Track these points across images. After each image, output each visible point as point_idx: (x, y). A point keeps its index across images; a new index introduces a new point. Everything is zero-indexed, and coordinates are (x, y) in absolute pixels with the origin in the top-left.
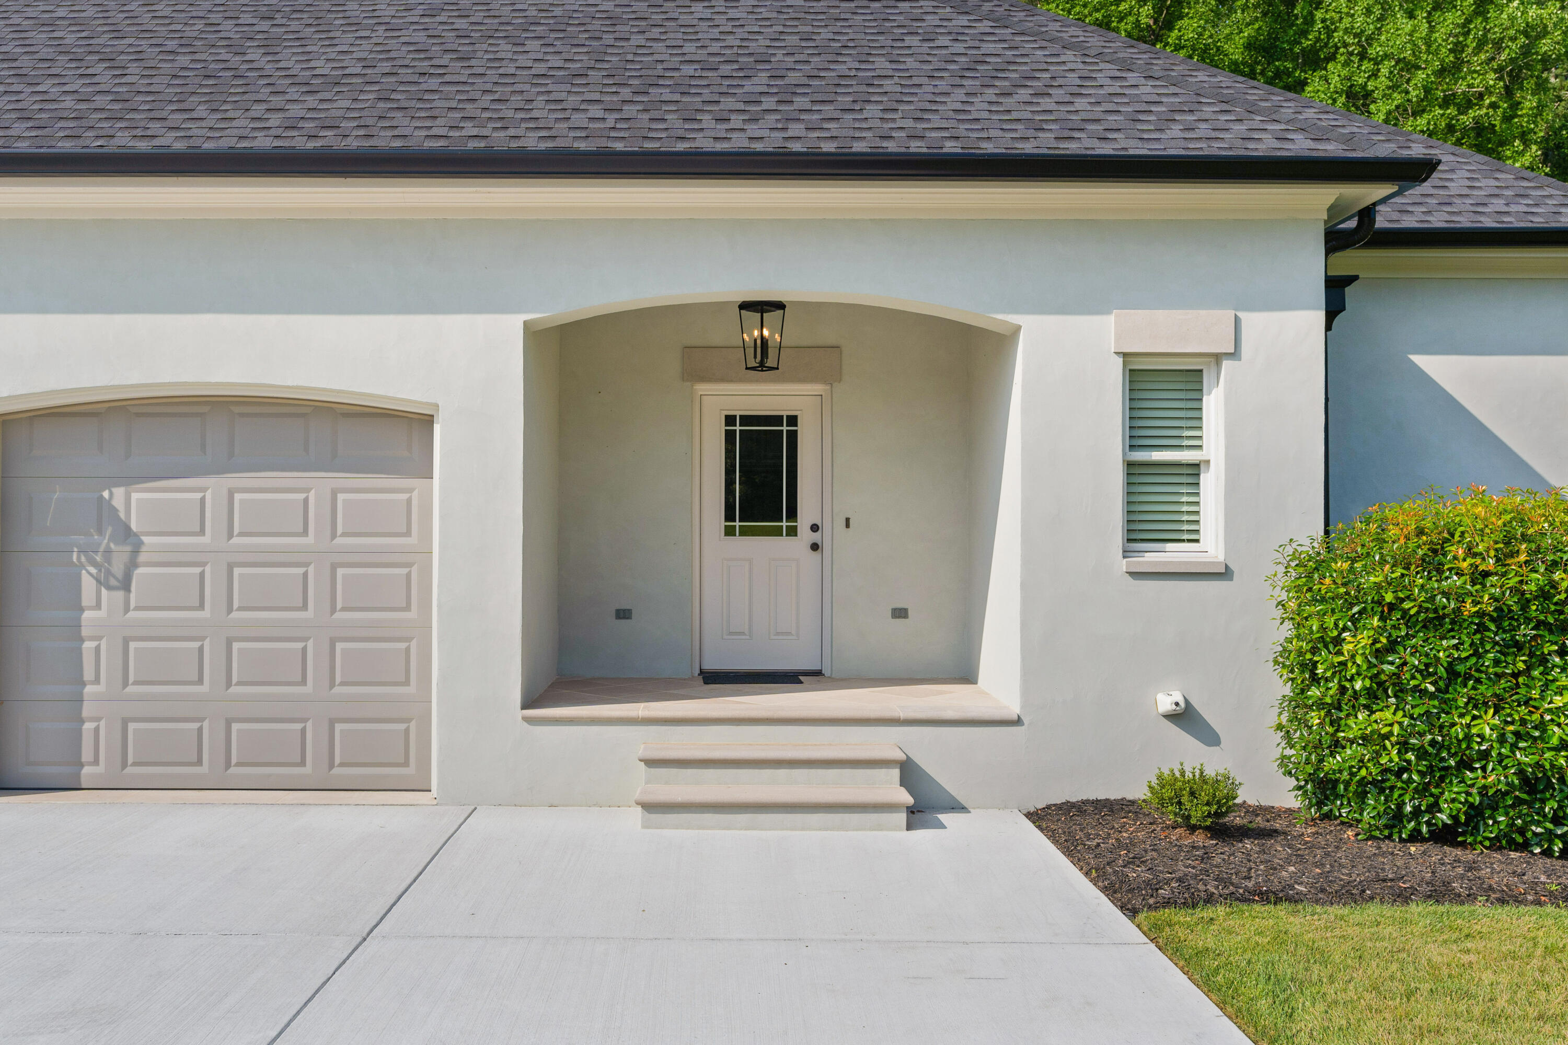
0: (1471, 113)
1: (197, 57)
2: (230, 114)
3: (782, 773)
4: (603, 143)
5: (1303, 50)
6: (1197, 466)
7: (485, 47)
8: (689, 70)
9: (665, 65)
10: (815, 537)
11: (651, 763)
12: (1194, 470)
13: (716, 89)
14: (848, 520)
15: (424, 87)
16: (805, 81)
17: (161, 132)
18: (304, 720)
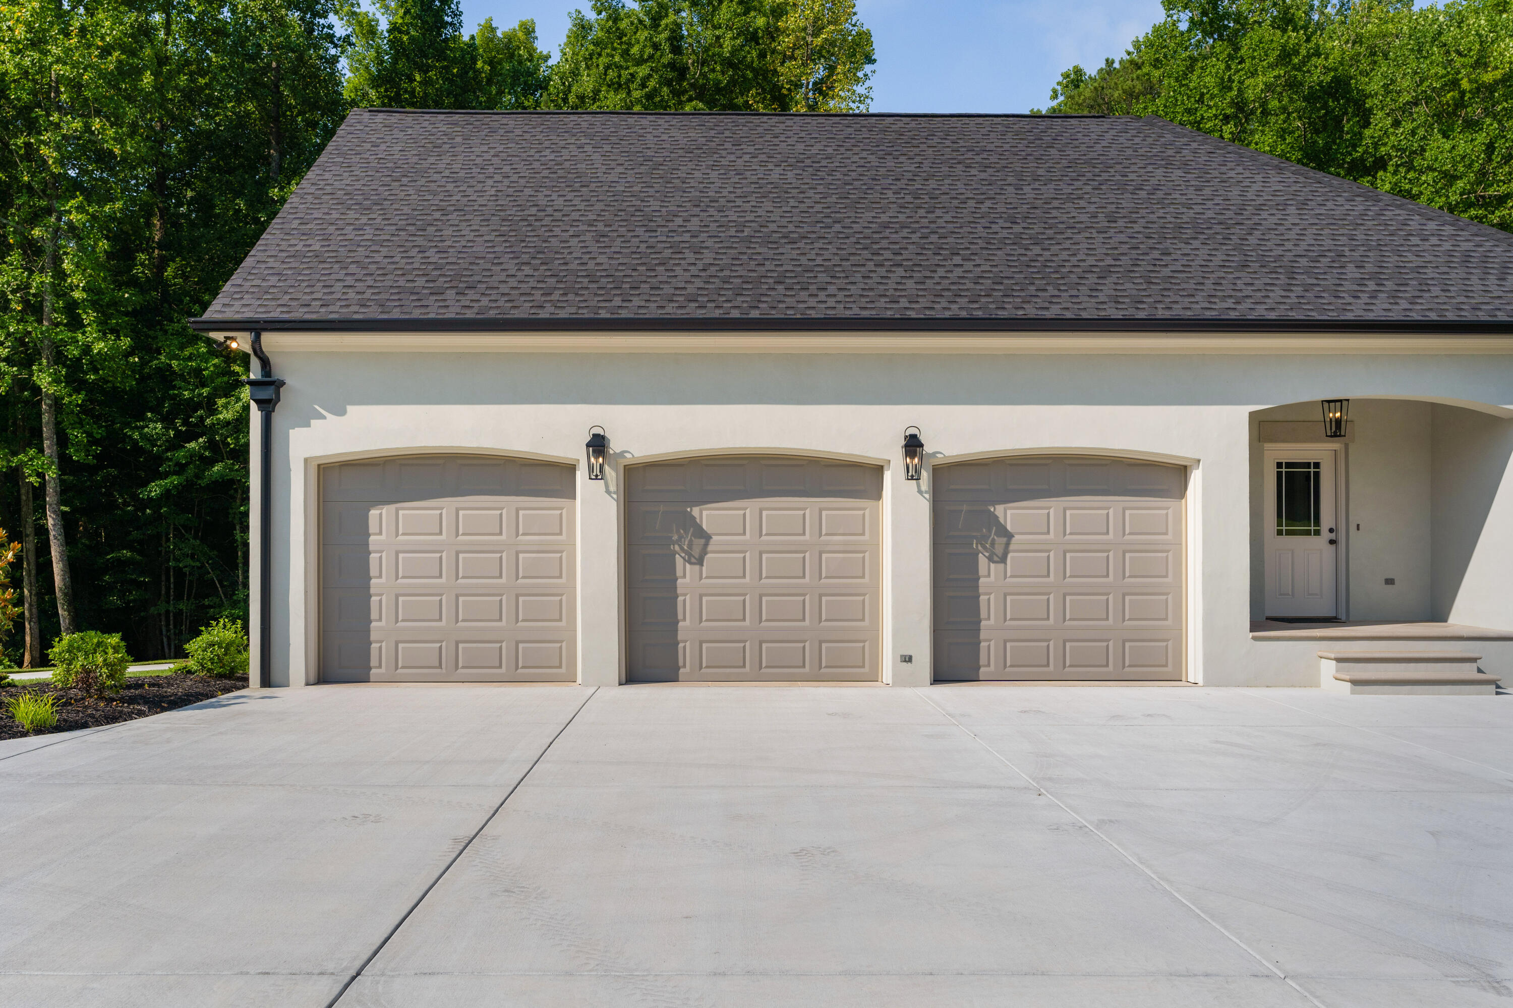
0: (1497, 213)
3: (1411, 665)
5: (1353, 160)
10: (1333, 536)
11: (1339, 660)
14: (1358, 525)
17: (1046, 305)
18: (1108, 640)
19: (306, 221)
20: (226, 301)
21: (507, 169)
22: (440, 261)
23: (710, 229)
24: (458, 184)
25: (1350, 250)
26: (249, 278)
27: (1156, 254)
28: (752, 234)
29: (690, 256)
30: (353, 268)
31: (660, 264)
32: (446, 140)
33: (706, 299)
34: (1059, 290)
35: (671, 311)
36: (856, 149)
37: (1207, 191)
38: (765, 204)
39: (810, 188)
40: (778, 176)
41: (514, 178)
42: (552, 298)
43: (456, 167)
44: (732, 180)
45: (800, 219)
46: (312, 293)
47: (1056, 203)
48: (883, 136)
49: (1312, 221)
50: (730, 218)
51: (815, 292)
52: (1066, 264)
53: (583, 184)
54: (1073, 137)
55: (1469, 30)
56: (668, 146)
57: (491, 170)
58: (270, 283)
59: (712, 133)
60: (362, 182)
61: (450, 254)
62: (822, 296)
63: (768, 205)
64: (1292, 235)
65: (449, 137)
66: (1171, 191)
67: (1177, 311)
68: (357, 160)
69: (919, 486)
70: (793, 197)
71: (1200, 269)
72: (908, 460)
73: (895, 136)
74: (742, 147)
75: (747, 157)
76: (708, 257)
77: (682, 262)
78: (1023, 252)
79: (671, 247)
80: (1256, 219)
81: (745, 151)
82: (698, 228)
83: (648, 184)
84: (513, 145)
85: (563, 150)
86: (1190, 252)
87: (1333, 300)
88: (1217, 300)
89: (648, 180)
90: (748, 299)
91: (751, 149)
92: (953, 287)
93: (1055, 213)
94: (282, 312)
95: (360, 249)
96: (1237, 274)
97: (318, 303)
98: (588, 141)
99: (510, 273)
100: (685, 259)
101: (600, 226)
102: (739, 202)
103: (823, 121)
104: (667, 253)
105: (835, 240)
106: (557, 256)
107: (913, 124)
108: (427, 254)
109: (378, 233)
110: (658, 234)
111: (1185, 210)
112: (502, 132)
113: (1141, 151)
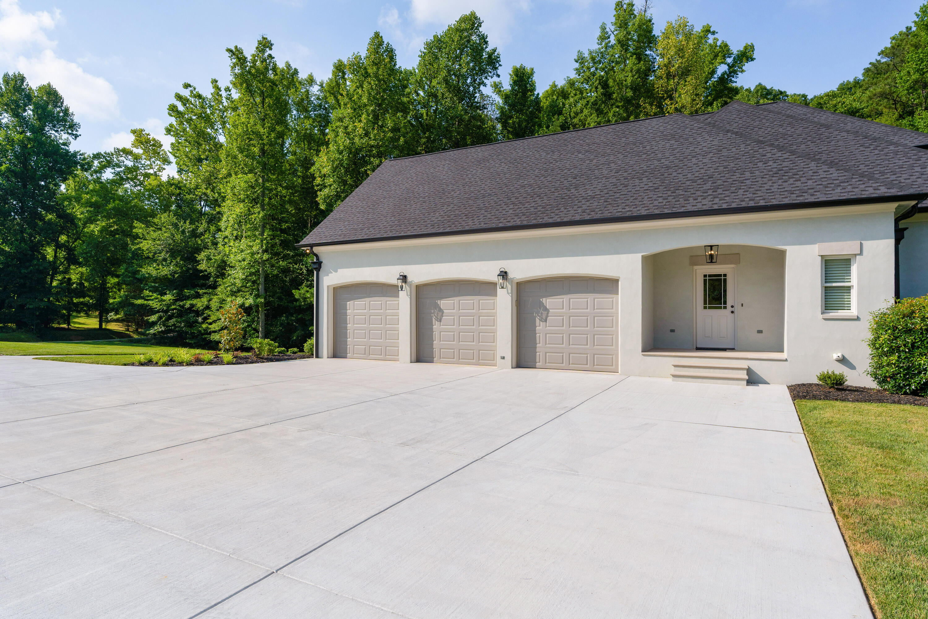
1: (559, 193)
2: (569, 209)
3: (712, 370)
4: (662, 210)
6: (850, 287)
7: (631, 182)
8: (688, 183)
9: (682, 182)
10: (733, 309)
11: (675, 366)
12: (849, 288)
13: (695, 189)
14: (742, 304)
15: (616, 197)
16: (722, 183)
17: (554, 216)
18: (587, 354)
19: (345, 207)
26: (318, 229)
32: (405, 169)
37: (677, 151)
46: (330, 232)
52: (579, 196)
53: (433, 181)
56: (473, 160)
58: (322, 230)
59: (493, 152)
60: (369, 190)
62: (476, 220)
65: (407, 167)
68: (374, 181)
69: (507, 291)
72: (501, 281)
73: (562, 142)
75: (497, 161)
78: (567, 192)
80: (687, 162)
83: (454, 178)
85: (437, 168)
91: (502, 157)
95: (353, 215)
97: (330, 236)
99: (387, 220)
106: (405, 212)
109: (361, 208)
111: (656, 162)
113: (665, 133)
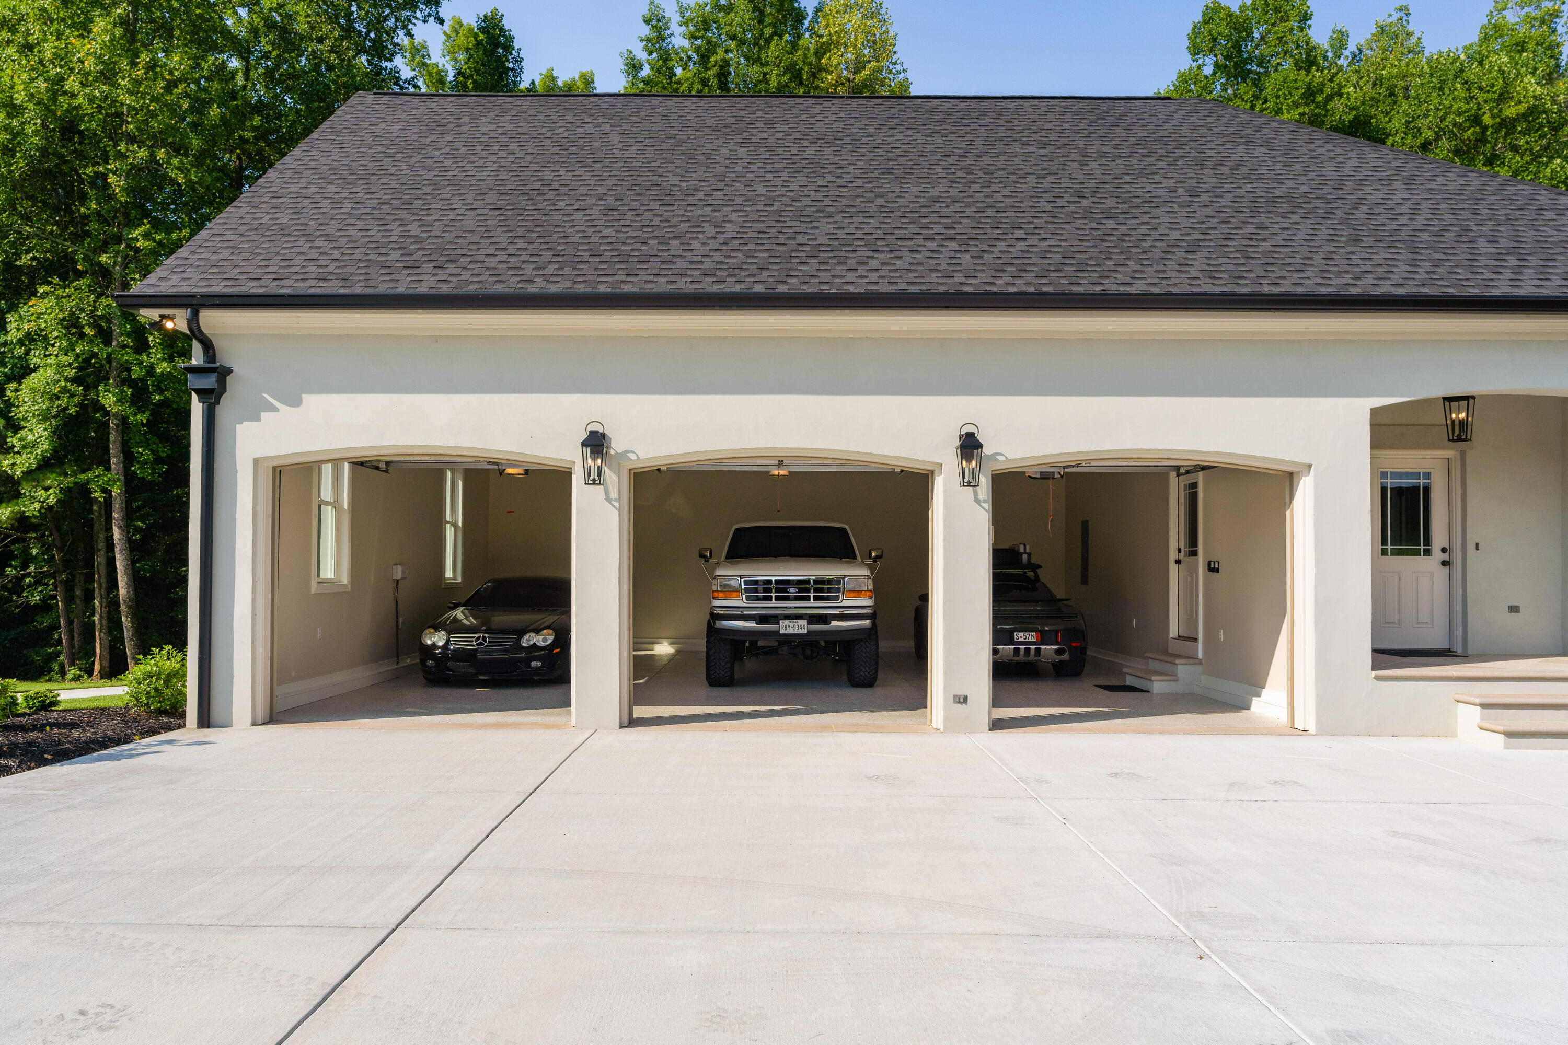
10: (1445, 557)
14: (1477, 545)
17: (1129, 280)
19: (279, 195)
20: (164, 274)
21: (514, 146)
22: (422, 235)
23: (735, 202)
24: (458, 160)
25: (1477, 225)
26: (198, 251)
27: (1250, 228)
28: (783, 208)
29: (710, 229)
30: (320, 242)
31: (675, 238)
32: (452, 120)
33: (726, 273)
34: (1142, 265)
35: (684, 285)
36: (900, 128)
37: (1298, 167)
38: (798, 179)
39: (849, 164)
40: (814, 153)
41: (521, 154)
42: (546, 272)
43: (458, 144)
44: (762, 157)
45: (838, 193)
46: (267, 266)
47: (1127, 179)
48: (930, 116)
49: (1424, 196)
50: (758, 193)
51: (855, 266)
52: (1147, 238)
53: (595, 160)
54: (1138, 117)
55: (1491, 67)
56: (694, 125)
57: (497, 147)
58: (221, 257)
59: (743, 113)
60: (351, 158)
61: (435, 228)
62: (862, 270)
63: (801, 179)
64: (1405, 209)
65: (456, 117)
66: (1257, 167)
67: (1286, 287)
68: (351, 138)
69: (976, 494)
70: (830, 173)
71: (1305, 243)
72: (964, 463)
73: (942, 116)
74: (775, 126)
75: (779, 136)
76: (730, 230)
77: (700, 235)
78: (1095, 226)
79: (689, 221)
80: (1359, 194)
81: (777, 129)
82: (721, 202)
83: (668, 160)
84: (525, 124)
85: (578, 129)
86: (1289, 226)
87: (1470, 276)
88: (1332, 276)
89: (669, 156)
90: (776, 273)
91: (785, 128)
92: (1015, 262)
93: (1127, 188)
94: (226, 286)
95: (333, 222)
96: (1349, 249)
97: (271, 277)
98: (607, 121)
99: (500, 246)
100: (703, 232)
101: (610, 200)
102: (769, 177)
103: (865, 103)
104: (684, 227)
105: (878, 214)
106: (557, 230)
107: (962, 105)
108: (408, 228)
109: (358, 206)
110: (675, 207)
111: (1275, 185)
112: (514, 112)
113: (1216, 130)
